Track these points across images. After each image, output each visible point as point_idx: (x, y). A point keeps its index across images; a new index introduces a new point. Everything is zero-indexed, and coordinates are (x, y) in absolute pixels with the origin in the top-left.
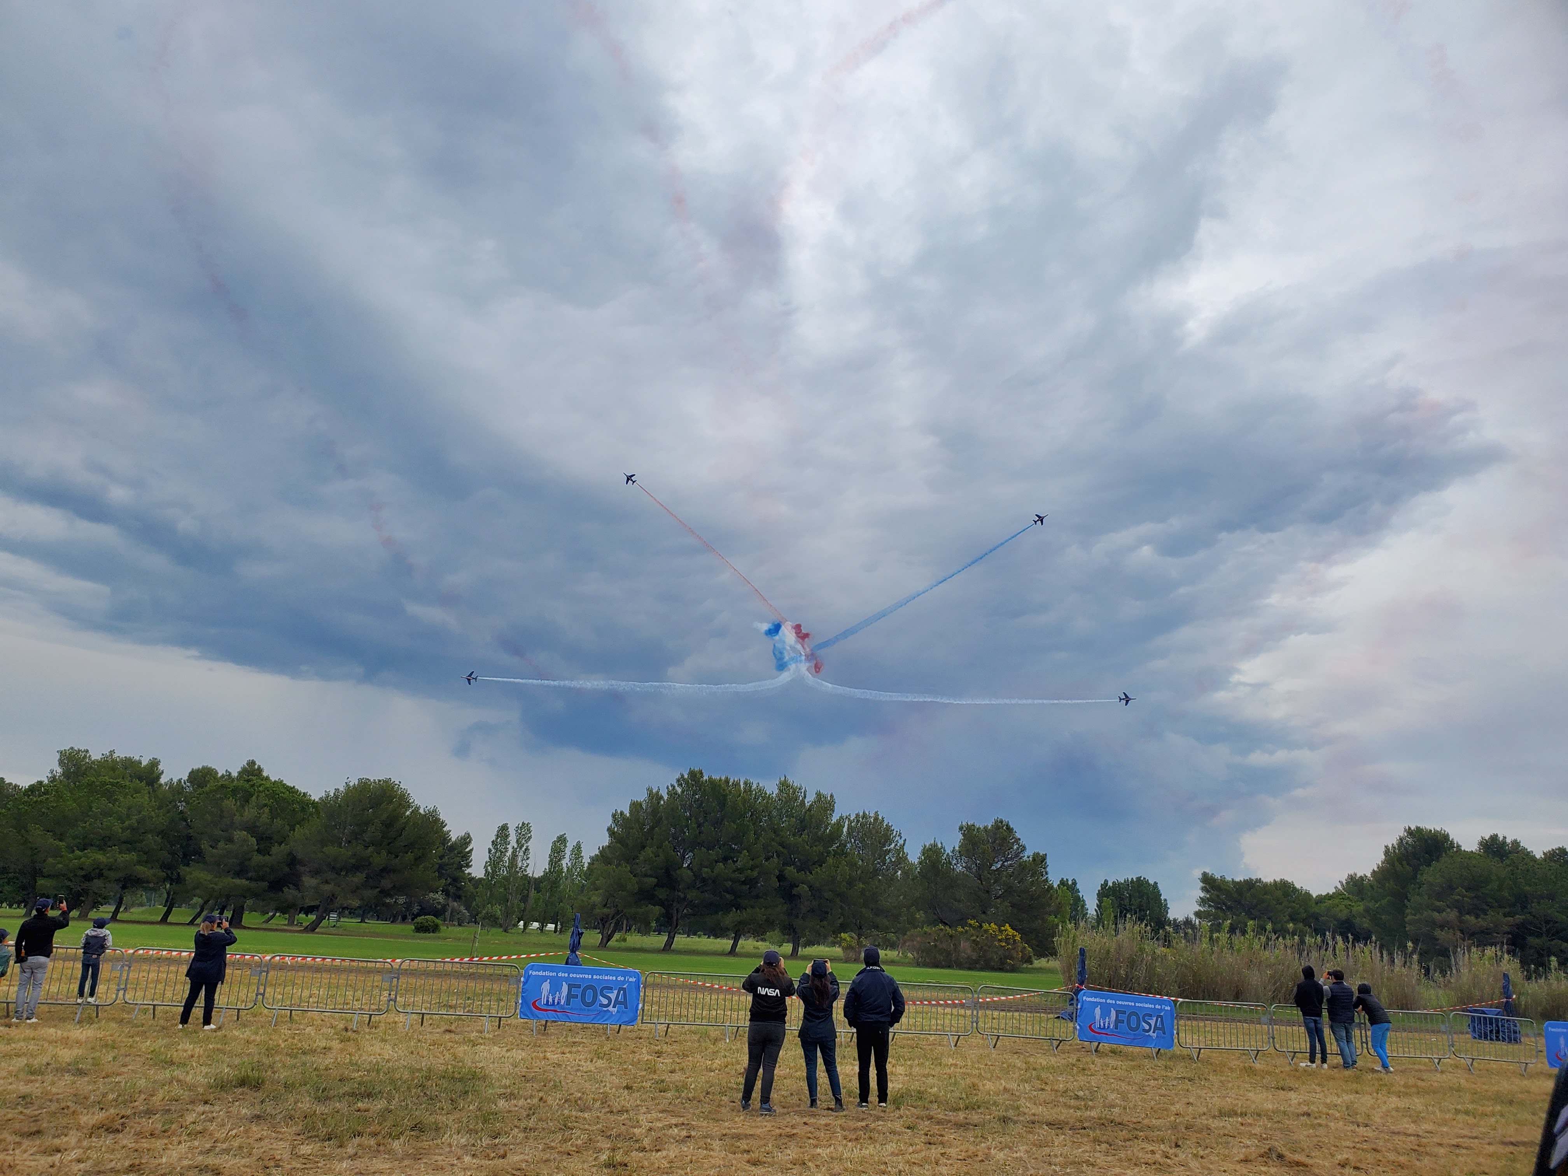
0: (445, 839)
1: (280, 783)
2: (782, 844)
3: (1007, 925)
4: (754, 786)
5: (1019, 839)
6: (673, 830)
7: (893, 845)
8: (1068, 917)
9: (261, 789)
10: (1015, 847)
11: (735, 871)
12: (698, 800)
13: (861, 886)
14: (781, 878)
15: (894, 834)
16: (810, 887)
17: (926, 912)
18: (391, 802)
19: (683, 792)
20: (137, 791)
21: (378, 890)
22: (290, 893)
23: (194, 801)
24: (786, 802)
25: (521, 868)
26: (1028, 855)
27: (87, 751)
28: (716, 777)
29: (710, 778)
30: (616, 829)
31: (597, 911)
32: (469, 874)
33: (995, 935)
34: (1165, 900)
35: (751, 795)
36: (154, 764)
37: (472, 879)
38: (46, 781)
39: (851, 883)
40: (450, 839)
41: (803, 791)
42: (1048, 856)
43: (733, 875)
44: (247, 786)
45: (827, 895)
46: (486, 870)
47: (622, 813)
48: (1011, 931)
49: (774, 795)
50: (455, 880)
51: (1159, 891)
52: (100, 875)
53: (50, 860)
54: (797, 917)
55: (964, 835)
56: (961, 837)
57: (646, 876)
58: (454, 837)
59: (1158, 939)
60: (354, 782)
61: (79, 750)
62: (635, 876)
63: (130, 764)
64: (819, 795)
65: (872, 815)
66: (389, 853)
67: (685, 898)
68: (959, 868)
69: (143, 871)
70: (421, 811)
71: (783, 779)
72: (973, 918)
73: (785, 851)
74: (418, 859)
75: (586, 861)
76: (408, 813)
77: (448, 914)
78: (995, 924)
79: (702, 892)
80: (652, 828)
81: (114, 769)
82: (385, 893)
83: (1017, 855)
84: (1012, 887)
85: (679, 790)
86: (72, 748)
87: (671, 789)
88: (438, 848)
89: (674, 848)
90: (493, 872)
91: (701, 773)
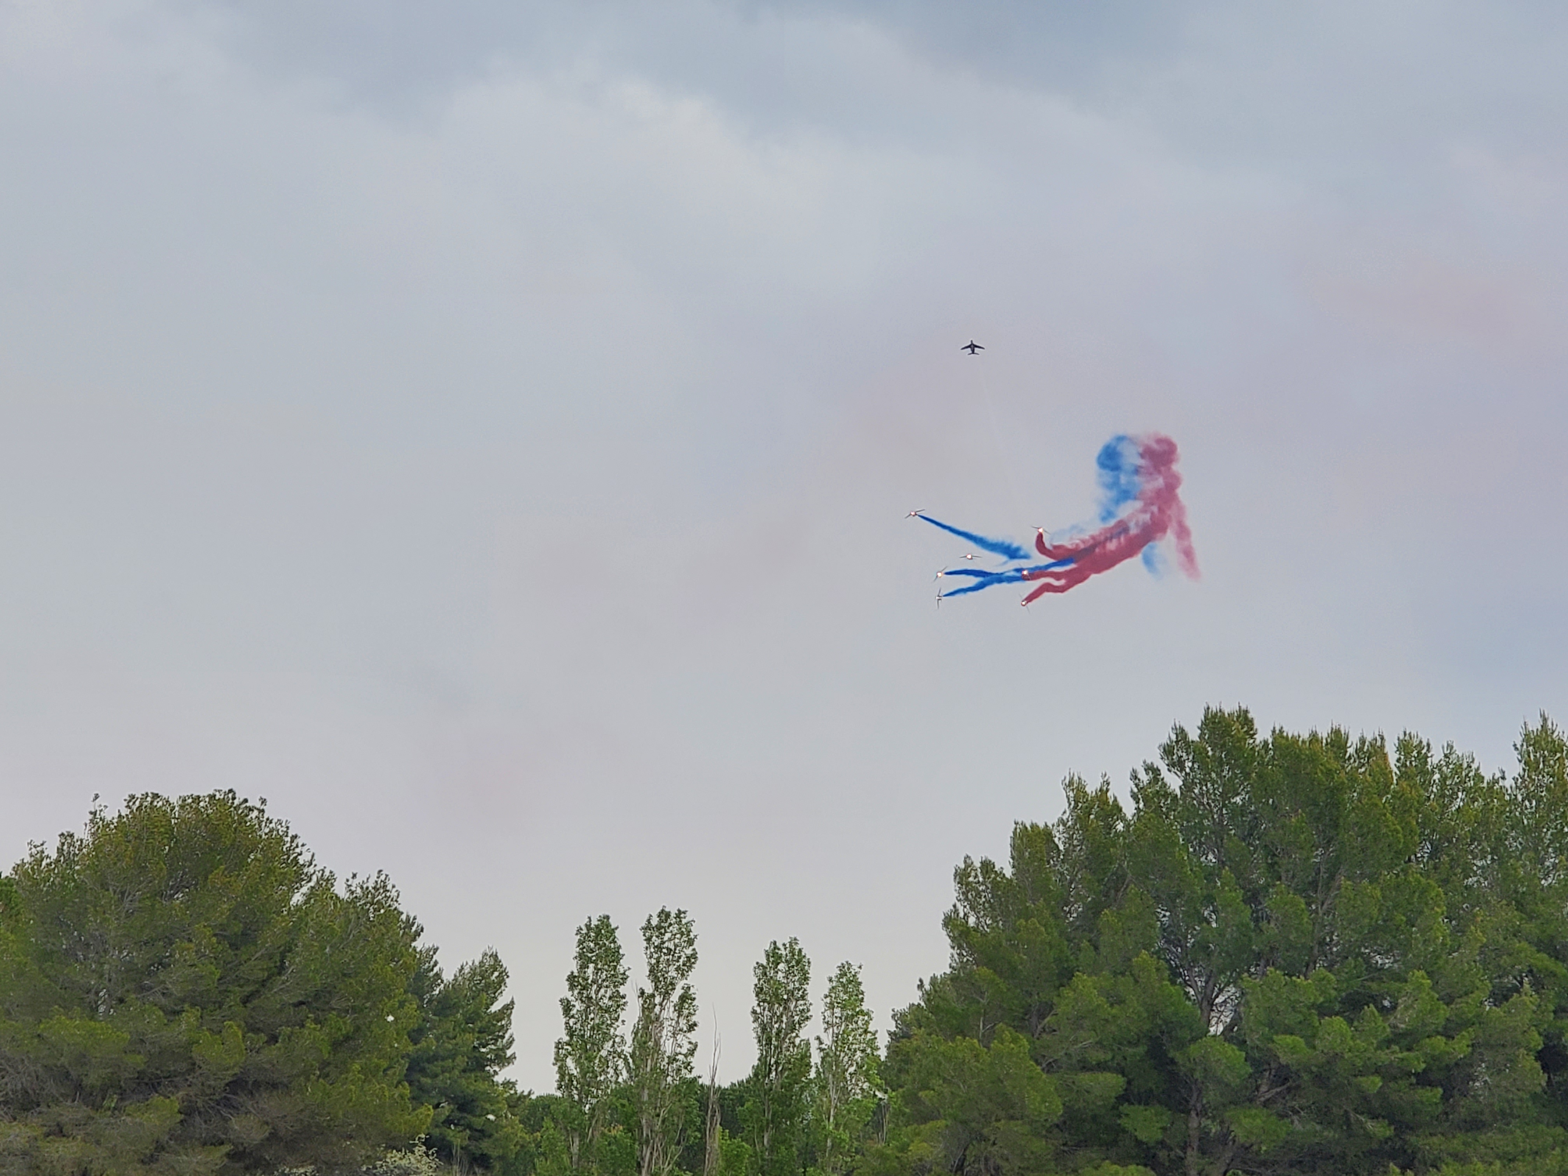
0: (421, 976)
2: (1544, 944)
4: (1436, 757)
6: (1165, 916)
12: (1242, 810)
18: (241, 863)
19: (1187, 787)
21: (226, 1148)
24: (1552, 802)
25: (673, 1060)
28: (1299, 730)
29: (1279, 735)
30: (972, 920)
32: (509, 1085)
35: (1426, 784)
37: (517, 1102)
40: (438, 976)
43: (1384, 1057)
46: (562, 1071)
47: (987, 866)
49: (1508, 783)
50: (466, 1106)
57: (1085, 1067)
60: (115, 809)
62: (1049, 1069)
66: (249, 1028)
67: (1223, 1137)
70: (340, 889)
71: (1535, 725)
75: (882, 1026)
76: (298, 897)
79: (1282, 1116)
80: (1095, 910)
85: (1174, 782)
87: (1144, 778)
88: (402, 1004)
89: (1175, 974)
90: (584, 1074)
91: (1245, 719)
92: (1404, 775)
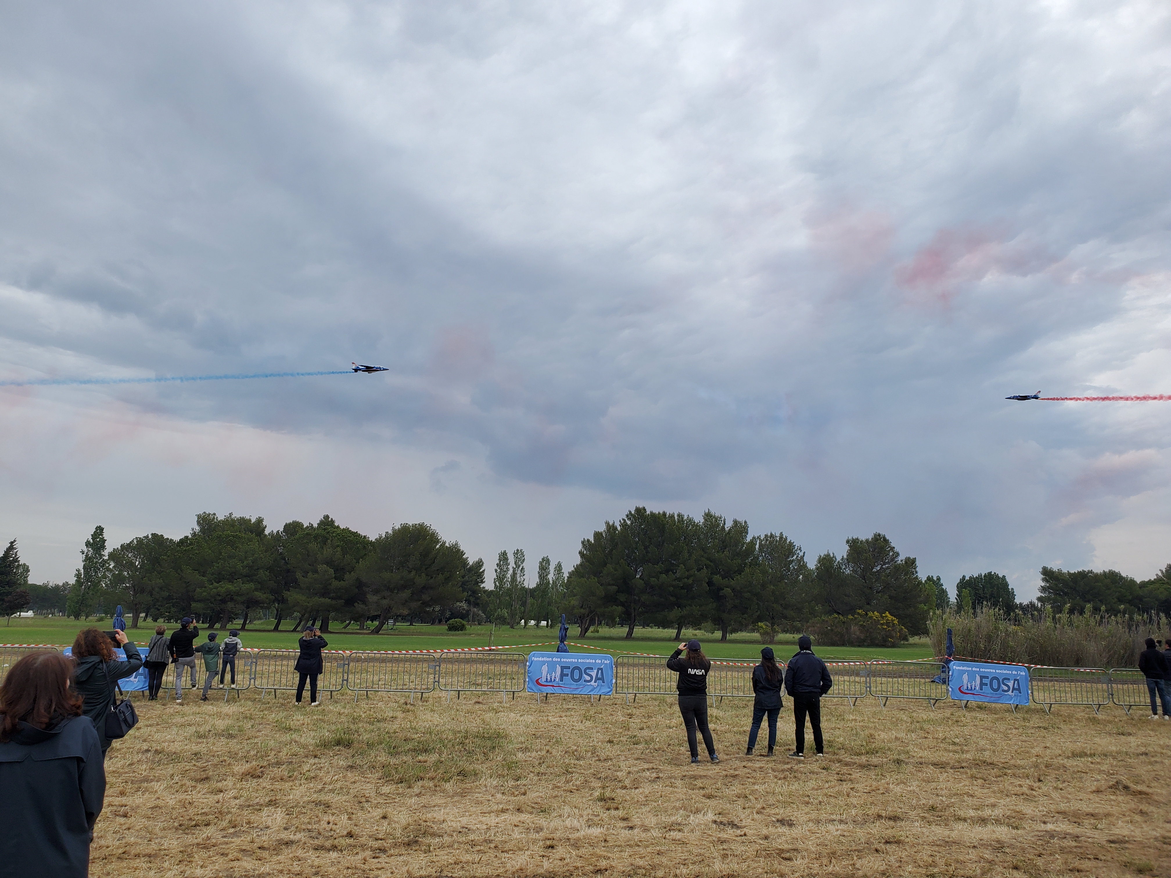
0: (465, 564)
1: (347, 530)
2: (709, 559)
3: (887, 612)
4: (685, 518)
5: (894, 548)
6: (627, 551)
7: (795, 556)
8: (935, 604)
9: (334, 535)
10: (891, 554)
11: (675, 580)
12: (644, 529)
13: (772, 587)
14: (710, 583)
15: (796, 549)
16: (733, 590)
17: (823, 605)
18: (425, 539)
19: (632, 524)
20: (250, 540)
21: (421, 602)
22: (359, 607)
23: (289, 545)
24: (710, 528)
25: (520, 582)
26: (901, 558)
27: (215, 514)
28: (656, 511)
29: (651, 513)
30: (585, 552)
31: (576, 611)
32: (484, 588)
33: (878, 620)
34: (1012, 589)
35: (683, 524)
36: (260, 521)
37: (486, 591)
38: (190, 536)
39: (763, 586)
40: (468, 563)
41: (723, 519)
42: (917, 560)
43: (674, 583)
44: (323, 533)
45: (747, 595)
46: (495, 585)
47: (588, 540)
48: (890, 617)
49: (701, 523)
50: (474, 593)
51: (1007, 583)
52: (232, 599)
53: (198, 590)
54: (724, 612)
55: (850, 546)
56: (848, 548)
57: (609, 585)
58: (471, 562)
59: (1009, 620)
60: (398, 527)
61: (210, 514)
62: (601, 585)
63: (243, 521)
64: (735, 522)
65: (778, 535)
66: (427, 575)
67: (639, 600)
68: (848, 572)
69: (259, 595)
70: (447, 545)
71: (707, 511)
72: (860, 608)
73: (712, 564)
74: (447, 579)
75: (566, 575)
76: (438, 546)
77: (470, 617)
78: (877, 612)
79: (652, 596)
80: (612, 550)
81: (233, 525)
82: (425, 604)
83: (893, 560)
84: (889, 584)
85: (629, 522)
86: (205, 513)
87: (622, 521)
88: (460, 570)
89: (629, 565)
90: (500, 585)
91: (644, 509)
92: (679, 521)
